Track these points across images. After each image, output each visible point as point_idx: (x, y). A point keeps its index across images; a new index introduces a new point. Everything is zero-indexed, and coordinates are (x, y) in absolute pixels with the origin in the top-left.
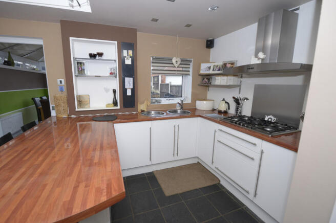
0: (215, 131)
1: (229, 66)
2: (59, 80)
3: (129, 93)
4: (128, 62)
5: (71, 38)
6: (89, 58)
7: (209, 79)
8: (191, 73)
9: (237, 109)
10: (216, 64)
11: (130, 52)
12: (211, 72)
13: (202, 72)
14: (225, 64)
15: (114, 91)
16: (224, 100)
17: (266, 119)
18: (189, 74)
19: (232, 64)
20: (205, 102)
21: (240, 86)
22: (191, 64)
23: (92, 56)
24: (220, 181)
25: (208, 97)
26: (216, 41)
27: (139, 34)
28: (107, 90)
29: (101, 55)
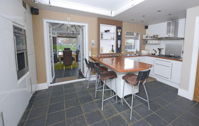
0: (154, 60)
1: (156, 36)
2: (92, 41)
3: (119, 47)
4: (119, 34)
5: (101, 24)
6: (105, 32)
7: (146, 41)
8: (139, 39)
9: (160, 53)
10: (150, 35)
11: (120, 30)
12: (148, 38)
13: (143, 38)
14: (154, 36)
15: (113, 46)
16: (154, 50)
17: (171, 55)
18: (138, 39)
19: (157, 36)
20: (145, 51)
21: (160, 44)
22: (139, 35)
23: (106, 31)
24: (156, 79)
25: (146, 49)
26: (149, 26)
27: (123, 23)
28: (110, 45)
29: (109, 31)
